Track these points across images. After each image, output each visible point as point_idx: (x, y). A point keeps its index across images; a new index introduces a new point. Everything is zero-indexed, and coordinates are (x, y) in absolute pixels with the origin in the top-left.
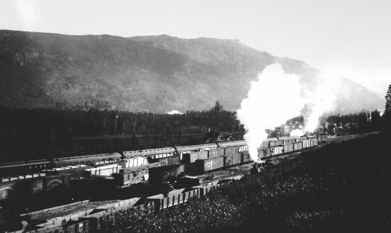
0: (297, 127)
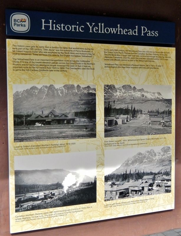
0: (74, 186)
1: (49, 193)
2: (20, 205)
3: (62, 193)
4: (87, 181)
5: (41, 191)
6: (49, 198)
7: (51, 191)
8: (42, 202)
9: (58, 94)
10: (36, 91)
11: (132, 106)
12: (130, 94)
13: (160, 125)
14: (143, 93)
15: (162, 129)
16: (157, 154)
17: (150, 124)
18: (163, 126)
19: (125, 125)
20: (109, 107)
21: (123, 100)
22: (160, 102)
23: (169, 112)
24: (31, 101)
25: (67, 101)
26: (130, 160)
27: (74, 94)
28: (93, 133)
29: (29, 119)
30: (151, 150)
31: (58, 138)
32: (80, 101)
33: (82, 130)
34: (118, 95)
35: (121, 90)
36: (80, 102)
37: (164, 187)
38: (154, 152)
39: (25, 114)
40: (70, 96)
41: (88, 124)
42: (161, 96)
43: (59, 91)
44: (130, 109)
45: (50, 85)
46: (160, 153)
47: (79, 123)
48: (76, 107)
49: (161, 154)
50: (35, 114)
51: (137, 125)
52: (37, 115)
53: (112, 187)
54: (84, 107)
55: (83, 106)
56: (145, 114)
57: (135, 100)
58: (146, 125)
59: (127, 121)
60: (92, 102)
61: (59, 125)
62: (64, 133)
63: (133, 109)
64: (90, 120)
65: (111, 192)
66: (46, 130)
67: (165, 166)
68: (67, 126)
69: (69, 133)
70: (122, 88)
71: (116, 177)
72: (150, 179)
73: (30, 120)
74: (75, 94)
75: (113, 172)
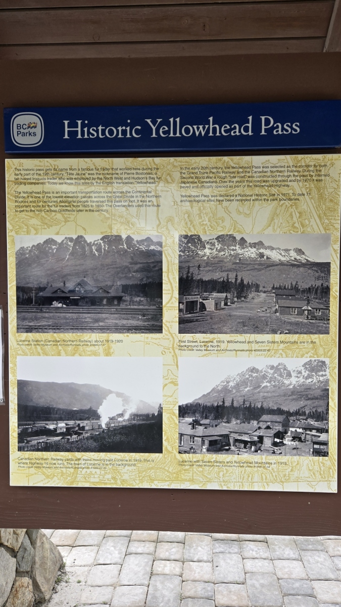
0: (120, 417)
1: (75, 426)
2: (26, 440)
3: (97, 427)
4: (145, 412)
5: (61, 419)
6: (75, 434)
7: (78, 422)
8: (62, 439)
9: (91, 251)
10: (54, 247)
11: (237, 276)
12: (232, 253)
13: (302, 315)
14: (262, 251)
15: (306, 324)
16: (293, 374)
17: (276, 311)
18: (308, 317)
19: (222, 312)
20: (188, 277)
21: (217, 263)
22: (301, 269)
23: (323, 289)
24: (44, 264)
25: (107, 265)
26: (232, 379)
27: (120, 252)
28: (156, 323)
29: (41, 294)
30: (279, 364)
31: (91, 329)
32: (133, 266)
33: (135, 318)
34: (208, 254)
35: (213, 245)
36: (132, 268)
37: (309, 442)
38: (285, 369)
39: (36, 286)
40: (114, 255)
41: (147, 307)
42: (303, 256)
43: (93, 247)
44: (233, 281)
45: (78, 236)
46: (300, 372)
47: (130, 305)
48: (125, 277)
49: (303, 373)
50: (51, 286)
51: (248, 313)
52: (55, 287)
53: (193, 428)
54: (139, 275)
55: (138, 273)
56: (265, 292)
57: (243, 264)
58: (269, 315)
59: (226, 304)
60: (155, 267)
61: (92, 307)
62: (102, 322)
63: (239, 281)
64: (151, 301)
65: (192, 437)
66: (70, 315)
67: (312, 399)
68: (108, 309)
69: (111, 321)
70: (216, 241)
71: (201, 410)
72: (276, 422)
73: (43, 297)
74: (122, 253)
75: (196, 400)
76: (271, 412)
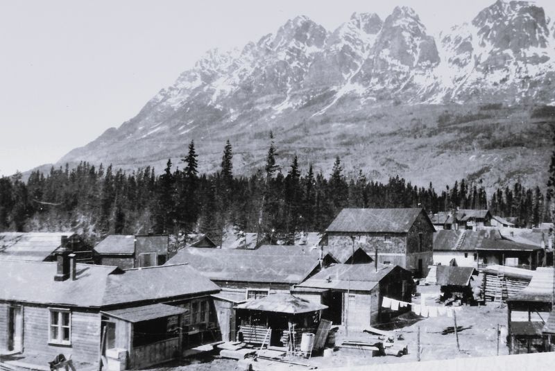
16: (445, 52)
26: (224, 67)
37: (497, 303)
38: (416, 33)
46: (466, 46)
49: (477, 50)
53: (66, 272)
65: (62, 312)
71: (100, 195)
72: (388, 234)
75: (76, 152)
76: (371, 195)
